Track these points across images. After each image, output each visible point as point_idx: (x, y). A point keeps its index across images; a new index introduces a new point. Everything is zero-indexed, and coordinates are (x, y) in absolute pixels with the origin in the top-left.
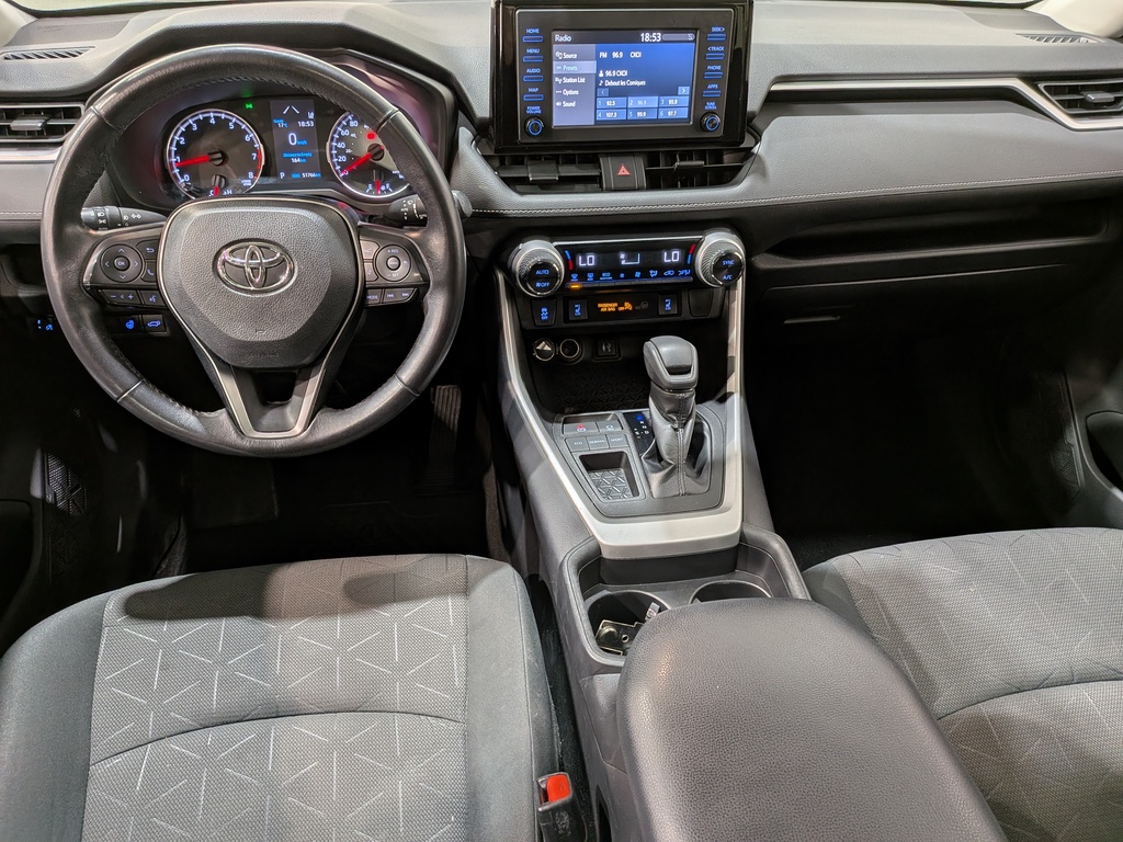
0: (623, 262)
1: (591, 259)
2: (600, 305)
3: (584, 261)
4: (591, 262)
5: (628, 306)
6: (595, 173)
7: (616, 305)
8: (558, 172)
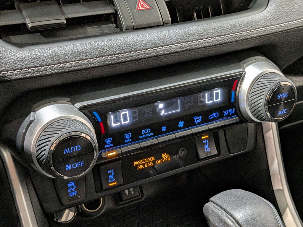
0: (163, 113)
1: (125, 116)
2: (136, 163)
3: (117, 120)
4: (125, 119)
5: (165, 156)
6: (108, 10)
7: (153, 158)
8: (64, 14)
